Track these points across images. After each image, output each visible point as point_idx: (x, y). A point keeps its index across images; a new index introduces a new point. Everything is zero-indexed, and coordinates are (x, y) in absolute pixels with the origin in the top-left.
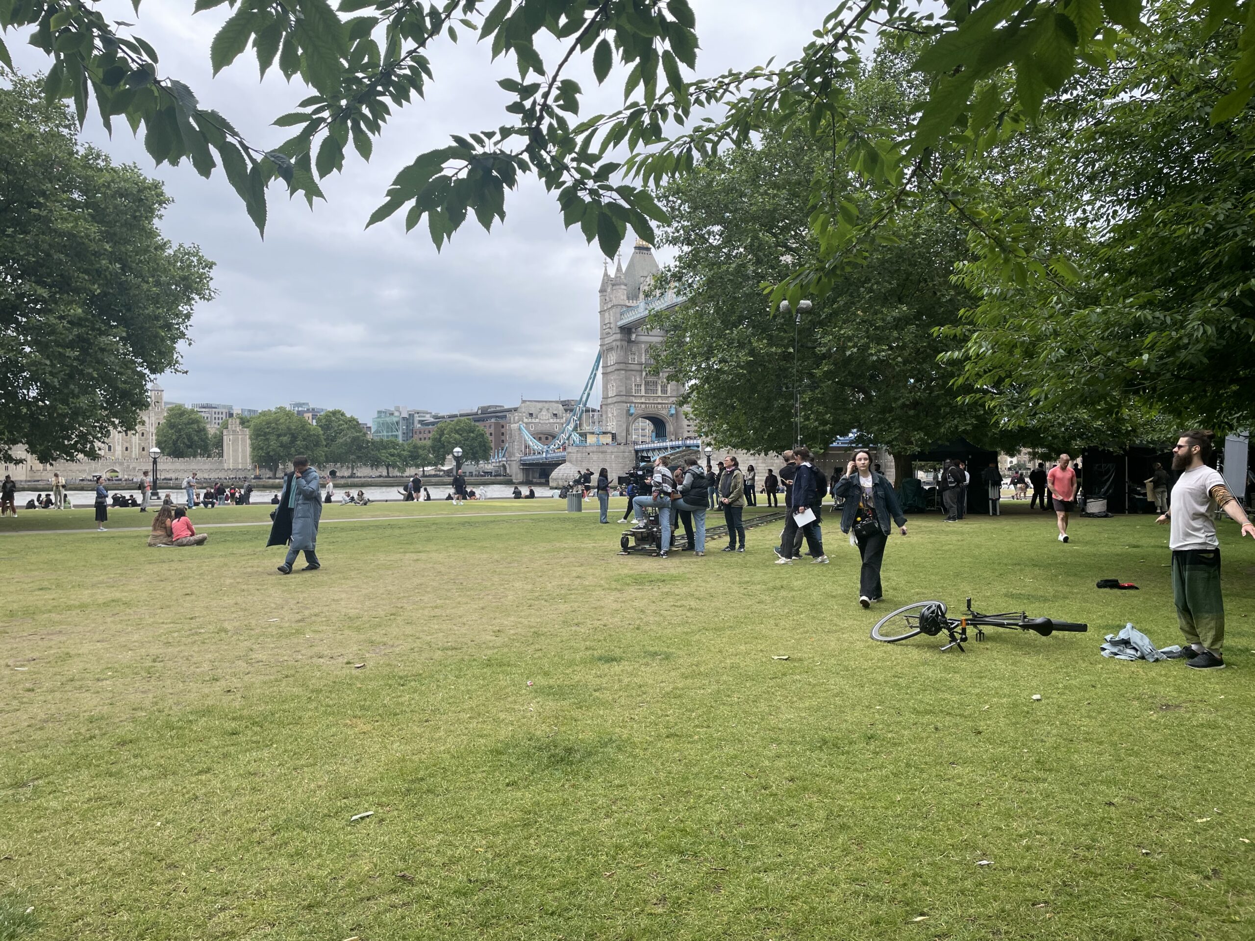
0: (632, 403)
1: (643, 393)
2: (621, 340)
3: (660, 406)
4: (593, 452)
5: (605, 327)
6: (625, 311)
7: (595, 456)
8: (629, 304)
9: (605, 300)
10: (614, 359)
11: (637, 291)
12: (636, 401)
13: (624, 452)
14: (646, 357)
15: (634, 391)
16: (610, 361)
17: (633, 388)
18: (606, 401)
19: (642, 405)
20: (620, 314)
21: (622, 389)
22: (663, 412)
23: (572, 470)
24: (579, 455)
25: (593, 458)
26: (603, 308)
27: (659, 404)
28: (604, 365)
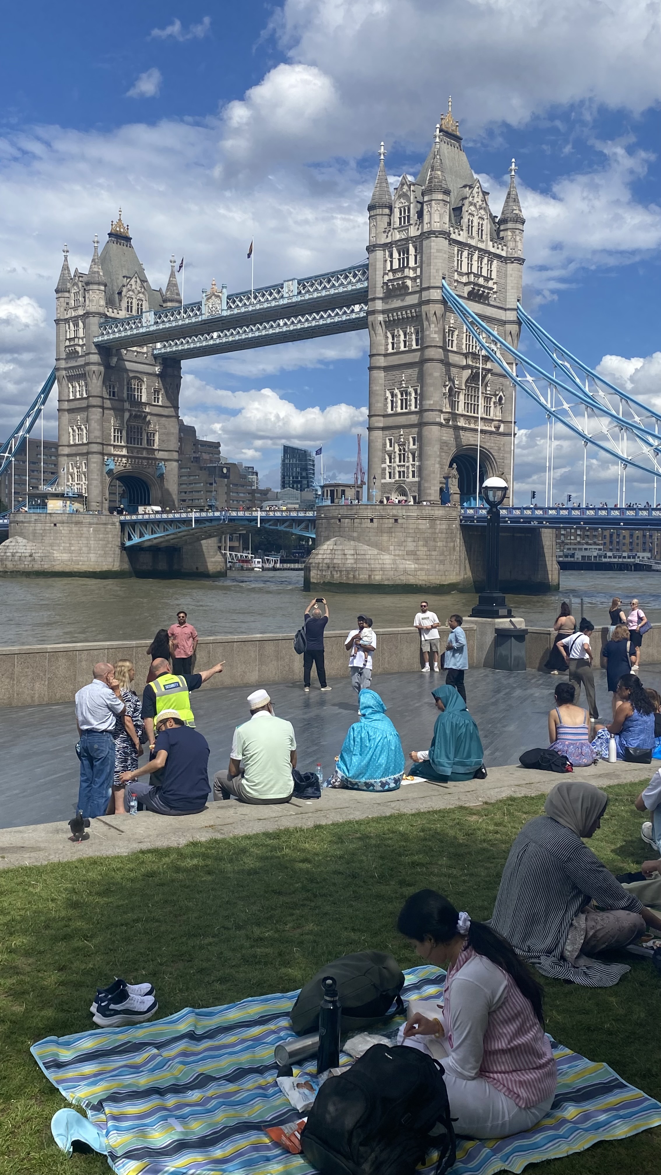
0: (111, 455)
1: (124, 442)
2: (99, 364)
3: (145, 462)
4: (63, 522)
5: (67, 343)
6: (107, 321)
7: (66, 528)
8: (108, 314)
9: (68, 304)
10: (82, 390)
11: (117, 296)
12: (115, 453)
13: (105, 524)
14: (128, 391)
15: (112, 438)
16: (74, 393)
17: (112, 434)
18: (66, 451)
19: (124, 459)
20: (97, 327)
21: (97, 433)
22: (149, 470)
23: (28, 548)
24: (39, 526)
25: (63, 532)
26: (64, 315)
27: (144, 458)
28: (63, 398)
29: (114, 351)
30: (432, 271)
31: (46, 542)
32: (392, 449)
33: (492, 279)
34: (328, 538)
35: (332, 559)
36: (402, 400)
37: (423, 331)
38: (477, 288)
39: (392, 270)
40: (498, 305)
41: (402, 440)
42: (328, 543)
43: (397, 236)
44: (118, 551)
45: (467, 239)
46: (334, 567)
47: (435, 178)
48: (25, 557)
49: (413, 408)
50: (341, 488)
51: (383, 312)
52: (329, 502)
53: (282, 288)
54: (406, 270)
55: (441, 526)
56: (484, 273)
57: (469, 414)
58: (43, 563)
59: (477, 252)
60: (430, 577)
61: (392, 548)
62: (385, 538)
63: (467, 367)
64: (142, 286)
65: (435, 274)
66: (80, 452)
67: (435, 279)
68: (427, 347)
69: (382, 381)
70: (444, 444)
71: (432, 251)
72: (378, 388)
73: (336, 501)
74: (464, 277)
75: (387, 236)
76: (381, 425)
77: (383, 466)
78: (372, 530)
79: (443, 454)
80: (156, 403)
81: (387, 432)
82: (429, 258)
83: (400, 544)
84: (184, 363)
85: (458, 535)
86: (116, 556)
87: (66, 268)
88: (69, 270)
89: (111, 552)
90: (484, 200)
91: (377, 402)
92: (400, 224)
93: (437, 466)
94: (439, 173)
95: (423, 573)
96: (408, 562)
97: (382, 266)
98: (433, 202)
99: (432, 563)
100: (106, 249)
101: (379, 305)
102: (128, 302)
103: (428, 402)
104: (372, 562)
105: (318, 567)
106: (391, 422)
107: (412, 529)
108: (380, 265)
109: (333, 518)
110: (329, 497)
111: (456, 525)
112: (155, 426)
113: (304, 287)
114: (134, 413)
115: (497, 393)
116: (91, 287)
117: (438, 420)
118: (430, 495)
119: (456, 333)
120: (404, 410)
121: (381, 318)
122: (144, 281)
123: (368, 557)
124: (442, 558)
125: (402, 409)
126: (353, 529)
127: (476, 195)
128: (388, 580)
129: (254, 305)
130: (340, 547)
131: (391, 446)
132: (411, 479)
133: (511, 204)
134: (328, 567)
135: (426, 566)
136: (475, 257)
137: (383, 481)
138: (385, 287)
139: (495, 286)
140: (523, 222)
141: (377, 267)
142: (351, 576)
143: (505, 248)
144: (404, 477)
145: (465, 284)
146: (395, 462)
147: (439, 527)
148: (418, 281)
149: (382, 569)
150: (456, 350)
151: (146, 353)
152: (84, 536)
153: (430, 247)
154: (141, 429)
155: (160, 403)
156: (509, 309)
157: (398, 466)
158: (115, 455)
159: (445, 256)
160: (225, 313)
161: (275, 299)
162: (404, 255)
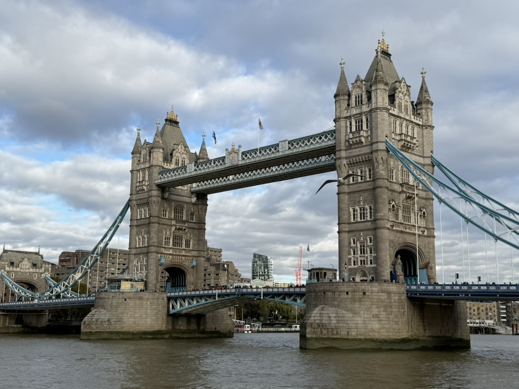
0: (162, 253)
1: (171, 246)
2: (158, 196)
3: (184, 258)
4: (130, 298)
5: (138, 184)
6: (164, 171)
7: (132, 302)
8: (164, 166)
9: (139, 161)
10: (146, 213)
11: (169, 156)
12: (165, 252)
13: (158, 299)
14: (174, 213)
15: (164, 243)
16: (141, 215)
17: (164, 240)
18: (134, 251)
19: (170, 256)
20: (157, 174)
21: (155, 240)
22: (186, 264)
23: (107, 315)
24: (115, 301)
25: (130, 304)
26: (136, 168)
27: (184, 256)
28: (133, 218)
29: (167, 189)
30: (379, 132)
31: (119, 311)
32: (355, 245)
33: (415, 138)
34: (316, 306)
35: (321, 320)
36: (361, 214)
37: (374, 169)
38: (406, 143)
39: (351, 132)
40: (419, 154)
41: (362, 239)
42: (317, 309)
43: (354, 112)
44: (165, 316)
45: (398, 113)
46: (323, 326)
47: (379, 76)
48: (105, 321)
49: (368, 218)
50: (324, 271)
51: (346, 158)
52: (316, 281)
53: (278, 146)
54: (362, 132)
55: (395, 298)
56: (410, 134)
57: (405, 223)
58: (116, 325)
59: (405, 121)
60: (390, 334)
61: (362, 312)
62: (357, 305)
63: (403, 192)
64: (185, 150)
65: (381, 134)
66: (143, 252)
67: (381, 136)
68: (377, 179)
69: (346, 202)
70: (391, 241)
71: (379, 120)
72: (344, 206)
73: (321, 279)
74: (398, 137)
75: (347, 112)
76: (347, 230)
77: (349, 256)
78: (347, 300)
79: (391, 249)
80: (192, 221)
81: (351, 234)
82: (377, 124)
83: (368, 310)
84: (209, 196)
85: (406, 304)
86: (164, 320)
87: (138, 140)
88: (140, 141)
89: (161, 318)
90: (408, 90)
91: (344, 215)
92: (356, 105)
93: (388, 256)
94: (381, 73)
95: (384, 330)
96: (374, 323)
97: (345, 131)
98: (378, 90)
99: (390, 324)
100: (164, 128)
101: (343, 154)
102: (176, 160)
103: (380, 214)
104: (349, 322)
105: (311, 326)
106: (354, 227)
107: (375, 299)
108: (343, 130)
109: (320, 291)
110: (315, 277)
111: (404, 297)
112: (190, 235)
113: (292, 145)
114: (178, 227)
115: (422, 209)
116: (154, 150)
117: (387, 226)
118: (384, 276)
119: (395, 171)
120: (363, 220)
121: (345, 162)
122: (186, 147)
123: (345, 319)
124: (396, 319)
125: (361, 219)
126: (334, 299)
127: (403, 87)
128: (361, 335)
129: (259, 158)
130: (326, 312)
131: (354, 243)
132: (369, 265)
133: (424, 93)
134: (319, 326)
135: (386, 326)
136: (404, 125)
137: (350, 267)
138: (347, 143)
139: (417, 143)
140: (432, 104)
141: (342, 131)
142: (335, 332)
143: (421, 119)
144: (364, 264)
145: (399, 141)
146: (357, 254)
147: (393, 298)
148: (369, 138)
149: (357, 328)
150: (395, 181)
151: (187, 190)
152: (144, 307)
153: (377, 118)
154: (182, 237)
155: (194, 221)
156: (426, 157)
157: (360, 257)
158: (165, 254)
159: (386, 123)
160: (240, 163)
161: (273, 152)
162: (359, 123)
